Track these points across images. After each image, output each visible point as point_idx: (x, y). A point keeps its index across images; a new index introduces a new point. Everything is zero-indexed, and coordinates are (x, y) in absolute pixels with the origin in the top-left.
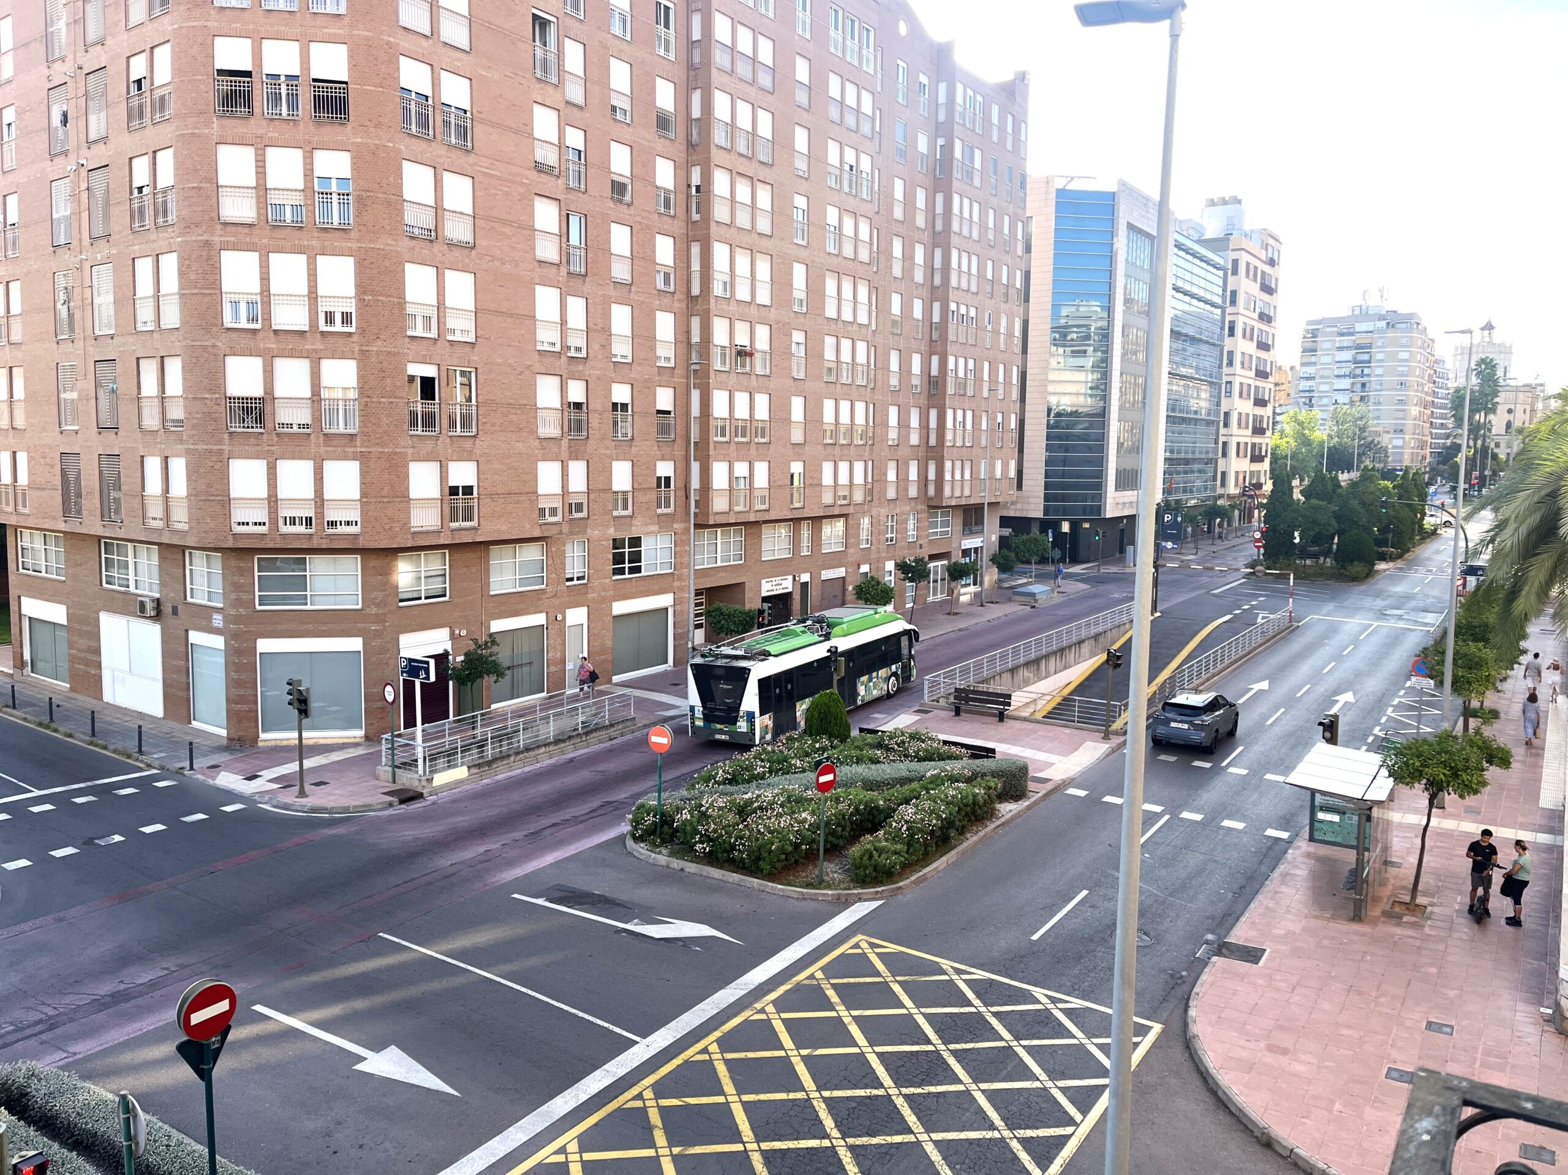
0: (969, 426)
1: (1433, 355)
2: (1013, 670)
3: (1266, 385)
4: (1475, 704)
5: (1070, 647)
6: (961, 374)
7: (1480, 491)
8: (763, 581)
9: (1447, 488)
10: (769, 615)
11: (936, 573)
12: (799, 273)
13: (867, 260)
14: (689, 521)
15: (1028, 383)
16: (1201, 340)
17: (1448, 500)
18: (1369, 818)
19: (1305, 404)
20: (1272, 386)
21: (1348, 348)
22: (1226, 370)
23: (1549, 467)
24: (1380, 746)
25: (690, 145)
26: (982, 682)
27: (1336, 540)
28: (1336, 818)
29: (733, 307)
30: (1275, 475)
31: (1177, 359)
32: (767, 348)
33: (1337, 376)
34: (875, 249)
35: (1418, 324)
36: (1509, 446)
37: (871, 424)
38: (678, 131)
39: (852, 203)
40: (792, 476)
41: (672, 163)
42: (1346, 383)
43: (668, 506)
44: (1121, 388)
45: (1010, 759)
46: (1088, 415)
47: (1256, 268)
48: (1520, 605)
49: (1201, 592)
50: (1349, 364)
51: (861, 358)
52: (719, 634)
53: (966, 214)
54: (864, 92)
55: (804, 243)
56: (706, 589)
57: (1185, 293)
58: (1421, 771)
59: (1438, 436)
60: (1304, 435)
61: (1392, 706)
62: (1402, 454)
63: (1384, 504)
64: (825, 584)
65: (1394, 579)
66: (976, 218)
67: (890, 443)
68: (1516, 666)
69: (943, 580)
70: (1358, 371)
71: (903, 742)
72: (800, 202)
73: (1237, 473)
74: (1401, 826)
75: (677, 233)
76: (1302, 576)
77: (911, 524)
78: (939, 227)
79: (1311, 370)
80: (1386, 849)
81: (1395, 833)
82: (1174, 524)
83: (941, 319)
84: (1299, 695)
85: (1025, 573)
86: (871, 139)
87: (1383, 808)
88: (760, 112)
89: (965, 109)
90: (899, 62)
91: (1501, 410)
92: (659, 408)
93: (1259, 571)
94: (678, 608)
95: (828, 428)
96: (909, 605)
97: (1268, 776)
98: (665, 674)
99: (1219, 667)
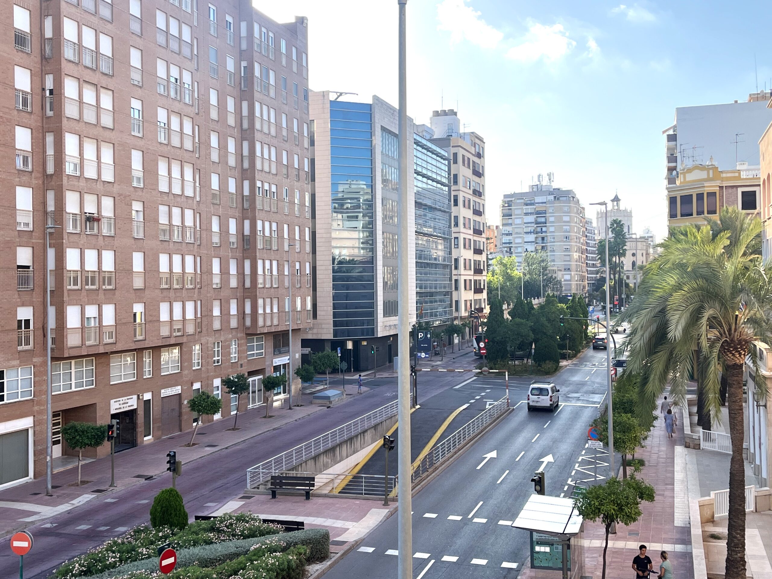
0: (275, 272)
1: (584, 218)
2: (315, 458)
3: (481, 239)
4: (629, 457)
5: (357, 436)
6: (267, 233)
7: (620, 309)
8: (112, 401)
9: (600, 308)
10: (118, 429)
11: (254, 385)
12: (136, 159)
13: (191, 149)
14: (47, 356)
15: (317, 240)
16: (435, 209)
17: (601, 316)
18: (569, 547)
19: (507, 252)
20: (484, 240)
21: (531, 214)
22: (454, 229)
23: (660, 293)
24: (571, 493)
25: (44, 58)
26: (292, 469)
27: (533, 346)
28: (548, 549)
29: (82, 183)
30: (491, 301)
31: (421, 222)
32: (111, 215)
33: (525, 233)
34: (197, 140)
35: (573, 197)
36: (635, 278)
37: (199, 272)
38: (32, 47)
39: (177, 106)
40: (135, 315)
41: (29, 71)
42: (532, 238)
43: (27, 343)
44: (383, 242)
45: (315, 529)
46: (361, 262)
47: (469, 159)
48: (650, 387)
49: (446, 388)
50: (533, 225)
51: (189, 222)
52: (74, 448)
53: (265, 117)
54: (184, 26)
55: (140, 135)
56: (63, 411)
57: (424, 176)
58: (599, 509)
59: (592, 273)
60: (508, 273)
61: (578, 462)
62: (570, 285)
63: (562, 320)
64: (165, 400)
65: (573, 372)
66: (273, 120)
67: (214, 286)
68: (652, 428)
69: (260, 390)
70: (539, 229)
71: (231, 524)
72: (136, 104)
73: (466, 301)
74: (589, 549)
75: (34, 125)
76: (515, 373)
77: (234, 347)
78: (245, 125)
79: (509, 229)
80: (581, 568)
81: (586, 555)
82: (425, 340)
83: (250, 192)
84: (517, 460)
85: (322, 381)
86: (191, 60)
87: (577, 538)
88: (102, 36)
89: (261, 41)
90: (210, 5)
91: (629, 253)
92: (18, 264)
93: (485, 371)
94: (38, 428)
95: (164, 276)
96: (234, 413)
97: (501, 522)
98: (26, 485)
99: (463, 443)
